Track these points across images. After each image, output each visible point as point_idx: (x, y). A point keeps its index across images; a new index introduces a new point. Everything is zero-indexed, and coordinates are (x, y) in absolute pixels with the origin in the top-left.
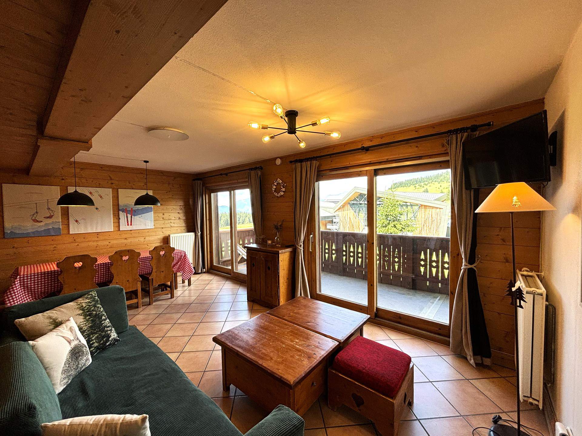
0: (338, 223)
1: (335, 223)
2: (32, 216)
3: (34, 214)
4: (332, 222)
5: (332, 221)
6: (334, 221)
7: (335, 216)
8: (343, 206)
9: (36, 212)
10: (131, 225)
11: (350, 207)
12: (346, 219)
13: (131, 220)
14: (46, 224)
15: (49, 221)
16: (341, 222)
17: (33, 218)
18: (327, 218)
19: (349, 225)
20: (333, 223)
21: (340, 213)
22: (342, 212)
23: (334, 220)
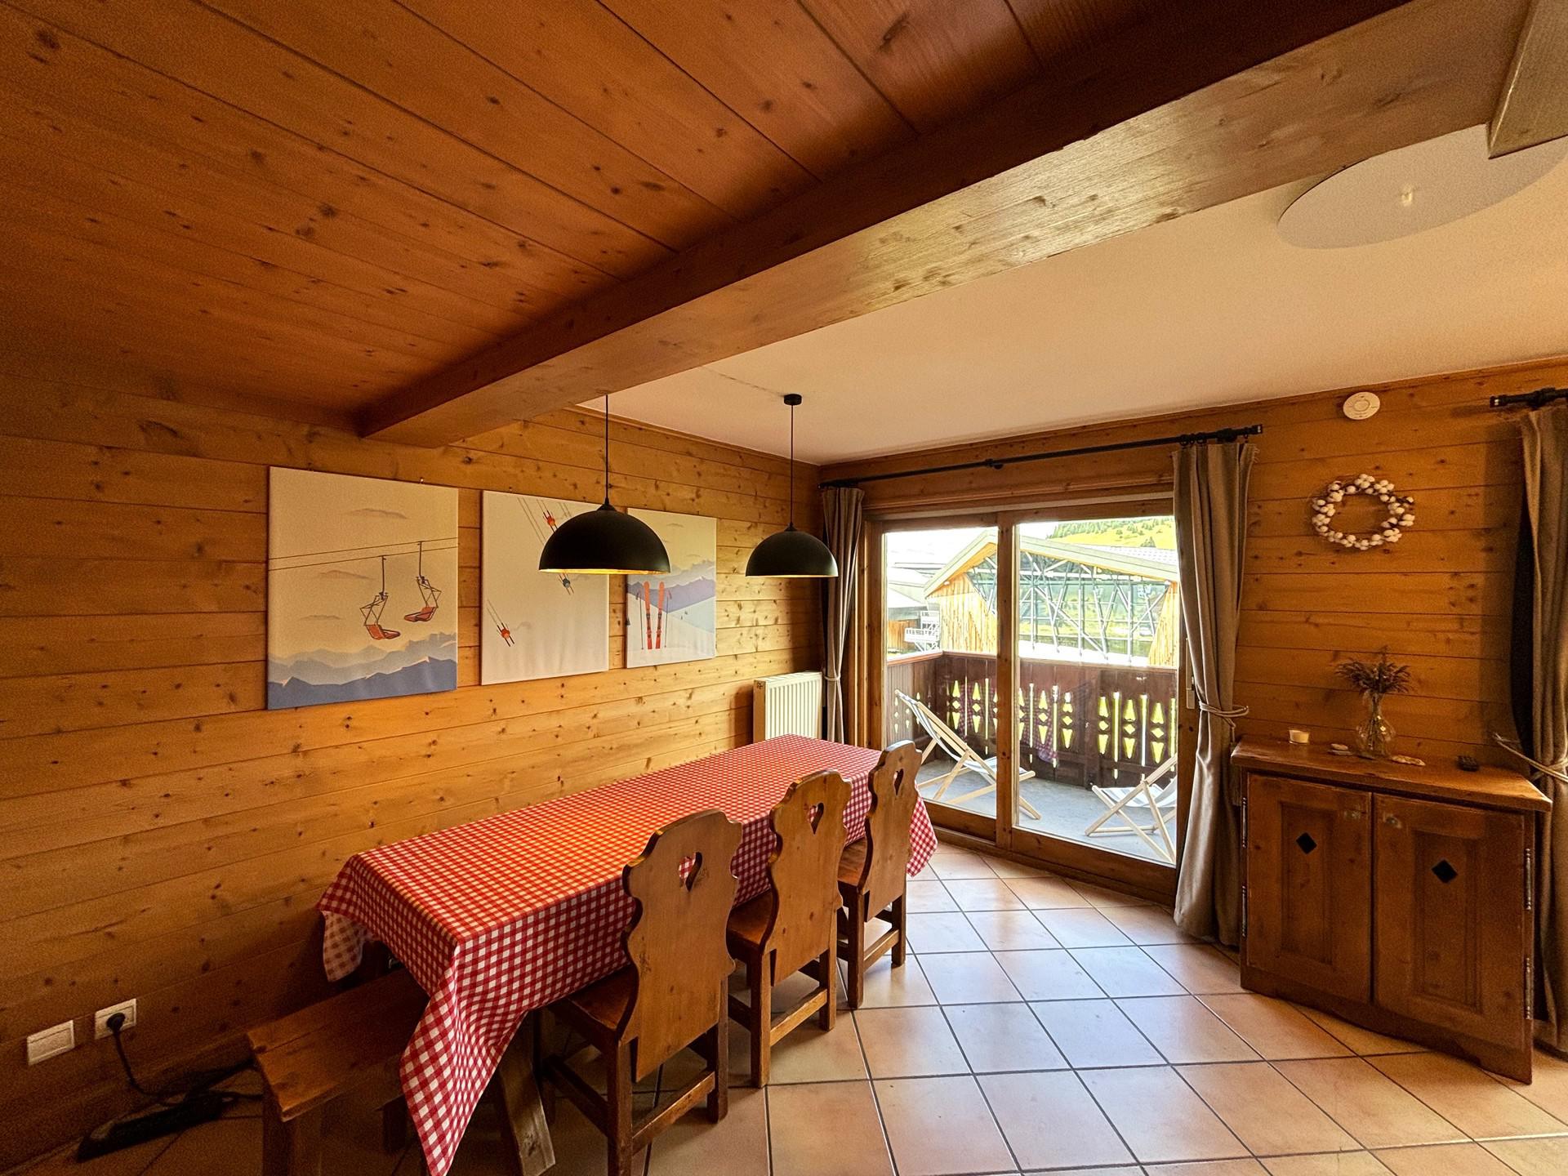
0: (934, 626)
1: (924, 626)
2: (366, 611)
3: (372, 605)
4: (917, 624)
5: (918, 621)
6: (922, 622)
7: (925, 608)
8: (951, 580)
9: (382, 594)
10: (658, 646)
11: (971, 586)
12: (960, 617)
13: (659, 628)
14: (412, 646)
15: (422, 631)
16: (944, 624)
17: (372, 621)
18: (906, 614)
19: (967, 635)
20: (919, 627)
21: (942, 600)
22: (949, 597)
23: (924, 620)
